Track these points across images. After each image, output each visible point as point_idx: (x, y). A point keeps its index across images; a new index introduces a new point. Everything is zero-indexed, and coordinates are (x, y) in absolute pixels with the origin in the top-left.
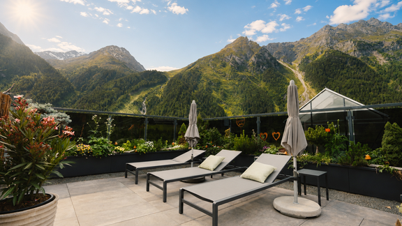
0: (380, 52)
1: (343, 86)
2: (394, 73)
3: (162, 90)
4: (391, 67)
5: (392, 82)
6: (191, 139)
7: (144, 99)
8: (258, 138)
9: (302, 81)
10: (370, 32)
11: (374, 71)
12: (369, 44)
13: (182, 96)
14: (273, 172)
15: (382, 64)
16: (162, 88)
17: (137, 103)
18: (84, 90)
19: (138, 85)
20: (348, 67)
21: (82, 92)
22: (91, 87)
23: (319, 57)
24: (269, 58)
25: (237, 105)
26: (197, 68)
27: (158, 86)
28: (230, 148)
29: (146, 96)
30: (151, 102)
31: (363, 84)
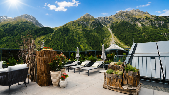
0: (139, 22)
1: (127, 35)
2: (144, 30)
3: (51, 35)
4: (143, 28)
5: (143, 34)
6: (77, 58)
7: (43, 40)
8: (95, 57)
9: (111, 33)
10: (136, 14)
11: (137, 30)
12: (136, 19)
13: (61, 39)
14: (99, 65)
15: (140, 27)
16: (52, 35)
17: (40, 42)
18: (12, 35)
19: (40, 33)
20: (128, 27)
21: (11, 36)
22: (16, 34)
23: (118, 23)
24: (98, 23)
25: (85, 43)
26: (67, 26)
27: (50, 34)
28: (87, 60)
29: (44, 38)
30: (47, 41)
31: (134, 34)
